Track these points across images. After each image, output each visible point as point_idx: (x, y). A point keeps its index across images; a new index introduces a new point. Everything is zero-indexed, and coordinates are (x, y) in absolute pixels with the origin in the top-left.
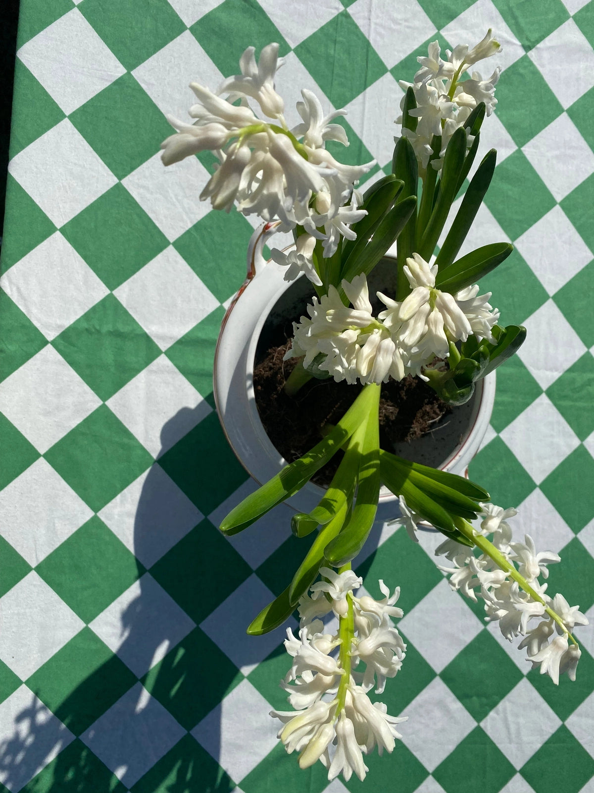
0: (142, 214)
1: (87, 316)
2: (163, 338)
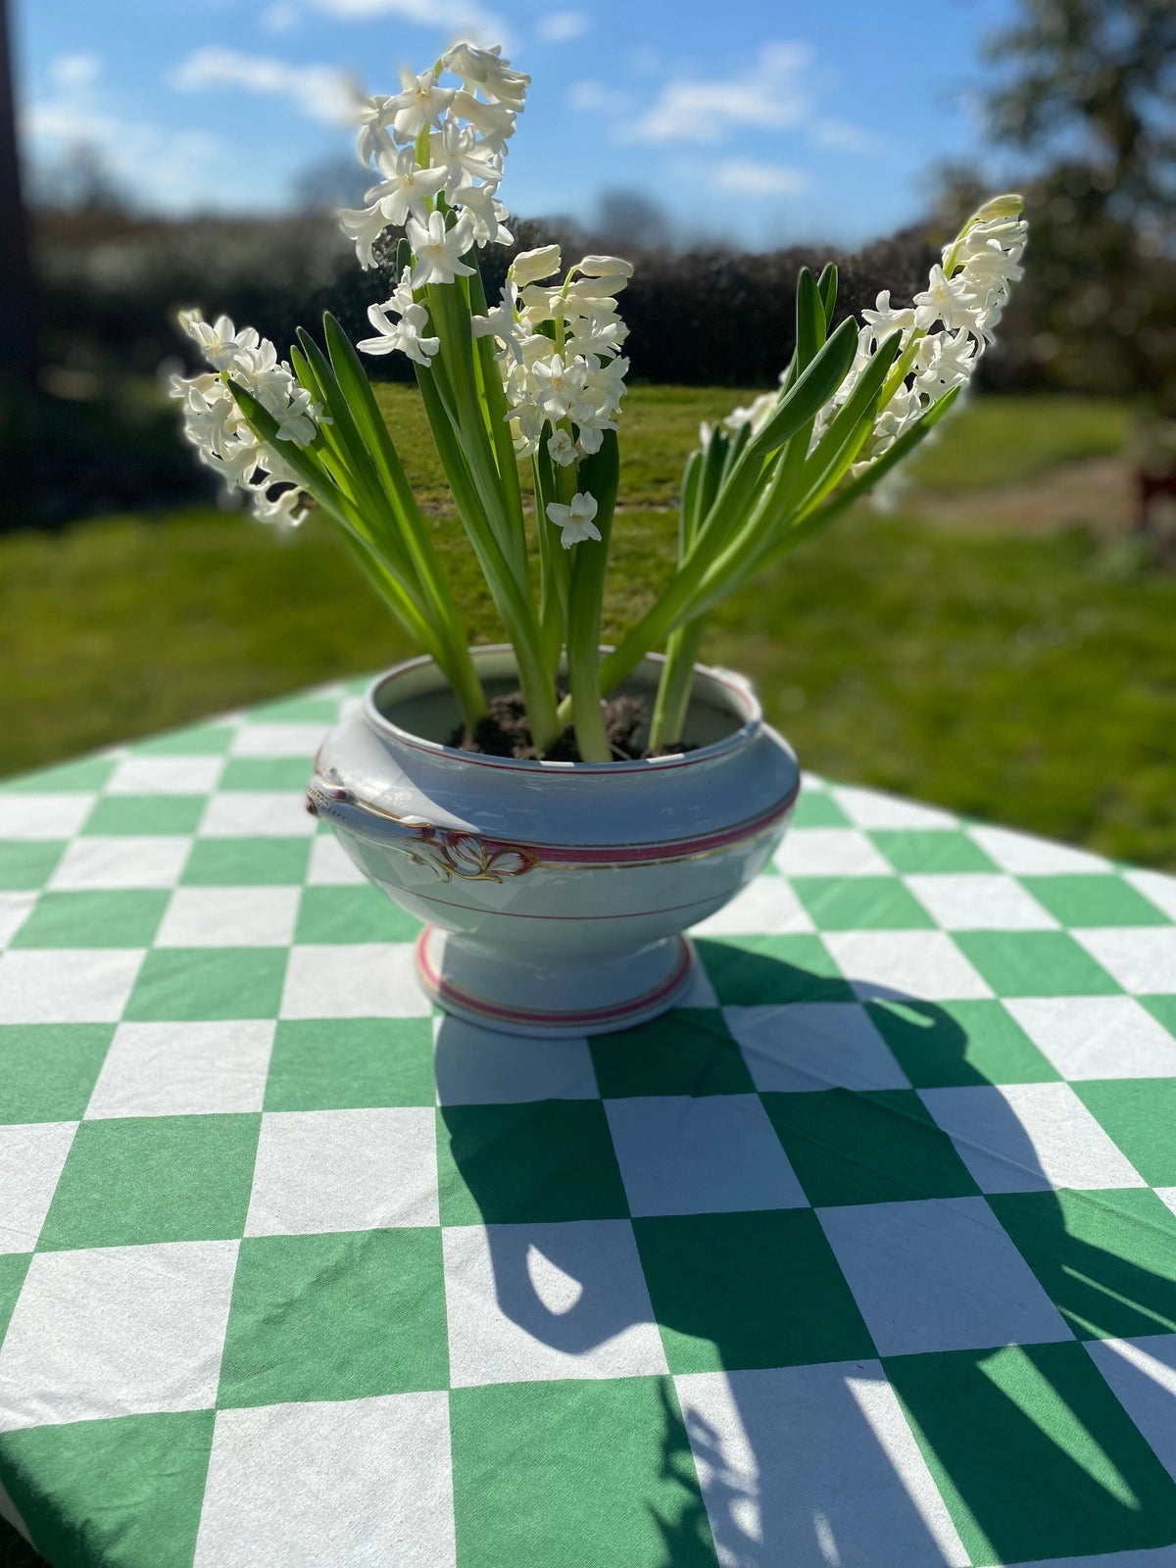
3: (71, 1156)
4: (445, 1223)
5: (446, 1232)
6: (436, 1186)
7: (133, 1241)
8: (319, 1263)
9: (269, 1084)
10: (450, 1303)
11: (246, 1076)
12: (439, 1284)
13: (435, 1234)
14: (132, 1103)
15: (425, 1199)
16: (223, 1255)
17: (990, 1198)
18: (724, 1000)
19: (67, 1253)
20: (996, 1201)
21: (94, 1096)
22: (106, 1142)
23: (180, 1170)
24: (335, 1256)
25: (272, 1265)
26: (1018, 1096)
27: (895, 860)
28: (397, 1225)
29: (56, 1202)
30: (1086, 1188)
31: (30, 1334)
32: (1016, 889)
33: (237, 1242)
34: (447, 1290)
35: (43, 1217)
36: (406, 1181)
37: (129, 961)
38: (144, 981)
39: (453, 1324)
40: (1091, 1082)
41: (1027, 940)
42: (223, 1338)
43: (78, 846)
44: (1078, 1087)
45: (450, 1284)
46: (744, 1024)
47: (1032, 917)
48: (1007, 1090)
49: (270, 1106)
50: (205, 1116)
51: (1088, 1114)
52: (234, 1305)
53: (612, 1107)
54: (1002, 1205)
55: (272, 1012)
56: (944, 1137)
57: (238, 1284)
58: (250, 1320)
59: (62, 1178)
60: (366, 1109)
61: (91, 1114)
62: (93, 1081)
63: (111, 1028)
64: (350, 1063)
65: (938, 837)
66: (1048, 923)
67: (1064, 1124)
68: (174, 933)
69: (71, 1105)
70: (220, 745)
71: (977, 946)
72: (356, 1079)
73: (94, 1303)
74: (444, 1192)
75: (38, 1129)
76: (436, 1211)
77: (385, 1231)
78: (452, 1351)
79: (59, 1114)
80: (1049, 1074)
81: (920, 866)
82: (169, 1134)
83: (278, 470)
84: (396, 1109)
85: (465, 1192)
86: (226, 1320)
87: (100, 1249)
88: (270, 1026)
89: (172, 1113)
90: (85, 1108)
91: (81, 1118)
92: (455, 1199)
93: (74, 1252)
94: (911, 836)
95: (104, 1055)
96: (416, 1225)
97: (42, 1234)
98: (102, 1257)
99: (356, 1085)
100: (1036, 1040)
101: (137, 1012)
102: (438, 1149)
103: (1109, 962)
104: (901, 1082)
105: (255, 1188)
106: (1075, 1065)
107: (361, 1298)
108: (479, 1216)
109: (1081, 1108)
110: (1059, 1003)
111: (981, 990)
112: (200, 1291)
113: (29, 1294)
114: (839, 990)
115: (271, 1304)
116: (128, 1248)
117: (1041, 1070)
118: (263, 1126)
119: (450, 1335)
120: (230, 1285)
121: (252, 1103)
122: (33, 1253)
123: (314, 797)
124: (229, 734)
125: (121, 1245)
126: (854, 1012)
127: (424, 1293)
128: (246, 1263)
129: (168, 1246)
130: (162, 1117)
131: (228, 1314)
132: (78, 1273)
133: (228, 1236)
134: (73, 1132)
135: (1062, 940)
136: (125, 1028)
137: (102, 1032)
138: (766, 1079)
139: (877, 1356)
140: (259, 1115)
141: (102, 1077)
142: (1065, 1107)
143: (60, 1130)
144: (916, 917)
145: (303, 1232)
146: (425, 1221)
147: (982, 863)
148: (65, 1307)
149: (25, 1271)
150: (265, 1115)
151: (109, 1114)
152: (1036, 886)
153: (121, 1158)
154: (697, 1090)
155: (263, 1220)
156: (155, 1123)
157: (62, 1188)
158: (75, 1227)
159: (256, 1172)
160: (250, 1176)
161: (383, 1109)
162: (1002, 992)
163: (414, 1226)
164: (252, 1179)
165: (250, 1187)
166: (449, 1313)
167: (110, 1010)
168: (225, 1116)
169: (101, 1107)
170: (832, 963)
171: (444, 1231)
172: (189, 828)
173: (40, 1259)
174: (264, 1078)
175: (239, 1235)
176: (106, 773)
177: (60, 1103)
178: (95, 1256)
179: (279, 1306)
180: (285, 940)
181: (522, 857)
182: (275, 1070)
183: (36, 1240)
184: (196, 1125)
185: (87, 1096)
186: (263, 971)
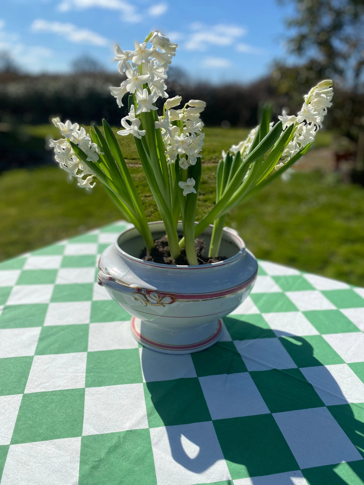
0: (53, 393)
1: (83, 462)
2: (138, 423)
3: (21, 408)
4: (150, 427)
5: (151, 430)
6: (145, 413)
7: (44, 439)
8: (109, 444)
9: (87, 377)
10: (155, 457)
11: (78, 374)
12: (150, 450)
13: (147, 431)
14: (40, 386)
15: (143, 418)
16: (75, 443)
17: (328, 407)
18: (234, 338)
19: (22, 445)
20: (330, 408)
21: (27, 385)
22: (32, 402)
23: (59, 411)
24: (114, 441)
25: (93, 446)
26: (333, 369)
27: (282, 286)
28: (134, 429)
29: (17, 425)
30: (359, 402)
31: (11, 475)
32: (321, 295)
33: (80, 438)
34: (153, 452)
35: (12, 431)
36: (136, 412)
37: (36, 331)
38: (41, 339)
39: (157, 465)
40: (354, 363)
41: (327, 313)
42: (78, 475)
43: (16, 288)
44: (350, 365)
45: (154, 450)
46: (241, 346)
47: (327, 305)
48: (328, 367)
49: (88, 385)
50: (66, 390)
51: (355, 375)
52: (81, 462)
53: (202, 380)
54: (332, 409)
55: (85, 349)
56: (310, 385)
57: (82, 454)
58: (87, 467)
59: (18, 416)
60: (120, 385)
61: (26, 391)
62: (27, 379)
63: (31, 358)
64: (113, 367)
65: (294, 277)
66: (333, 307)
67: (348, 379)
68: (50, 320)
69: (20, 388)
70: (60, 251)
71: (311, 316)
72: (115, 374)
73: (32, 464)
74: (149, 415)
75: (9, 397)
76: (147, 422)
77: (131, 431)
78: (157, 475)
79: (16, 392)
80: (341, 361)
81: (289, 289)
82: (54, 397)
83: (87, 170)
84: (130, 385)
85: (157, 414)
86: (79, 468)
87: (33, 443)
88: (85, 354)
89: (55, 390)
90: (25, 389)
91: (23, 393)
92: (153, 418)
93: (24, 444)
94: (286, 278)
95: (30, 369)
96: (141, 428)
97: (12, 438)
98: (34, 446)
99: (116, 376)
100: (335, 349)
101: (40, 352)
102: (145, 399)
103: (354, 320)
104: (294, 366)
105: (85, 417)
106: (348, 356)
107: (124, 457)
108: (163, 423)
109: (353, 373)
110: (340, 335)
111: (315, 332)
112: (69, 457)
113: (10, 460)
114: (269, 333)
115: (94, 461)
116: (43, 442)
117: (338, 360)
118: (86, 393)
119: (156, 469)
120: (79, 454)
121: (81, 384)
122: (9, 445)
123: (101, 279)
124: (63, 247)
125: (40, 441)
126: (276, 341)
127: (146, 454)
128: (84, 446)
129: (56, 440)
130: (51, 391)
131: (79, 466)
132: (26, 452)
133: (77, 436)
134: (21, 398)
135: (337, 313)
136: (36, 358)
137: (28, 360)
138: (251, 367)
139: (300, 469)
140: (84, 389)
141: (30, 377)
142: (347, 373)
143: (16, 397)
144: (291, 307)
145: (102, 433)
146: (144, 427)
147: (309, 287)
148: (22, 465)
149: (7, 452)
150: (86, 389)
151: (33, 391)
152: (327, 294)
153: (38, 407)
154: (228, 373)
155: (89, 429)
156: (49, 394)
157: (18, 420)
158: (24, 435)
159: (85, 411)
160: (83, 412)
161: (126, 385)
162: (322, 332)
163: (140, 428)
164: (83, 413)
165: (83, 416)
166: (155, 461)
167: (31, 352)
168: (73, 390)
169: (30, 388)
170: (267, 324)
171: (150, 430)
172: (52, 281)
173: (12, 447)
174: (85, 375)
175: (81, 435)
176: (23, 262)
177: (16, 388)
178: (31, 445)
179: (96, 461)
180: (87, 321)
181: (172, 298)
182: (88, 371)
183: (10, 440)
184: (63, 393)
185: (25, 384)
186: (81, 333)
